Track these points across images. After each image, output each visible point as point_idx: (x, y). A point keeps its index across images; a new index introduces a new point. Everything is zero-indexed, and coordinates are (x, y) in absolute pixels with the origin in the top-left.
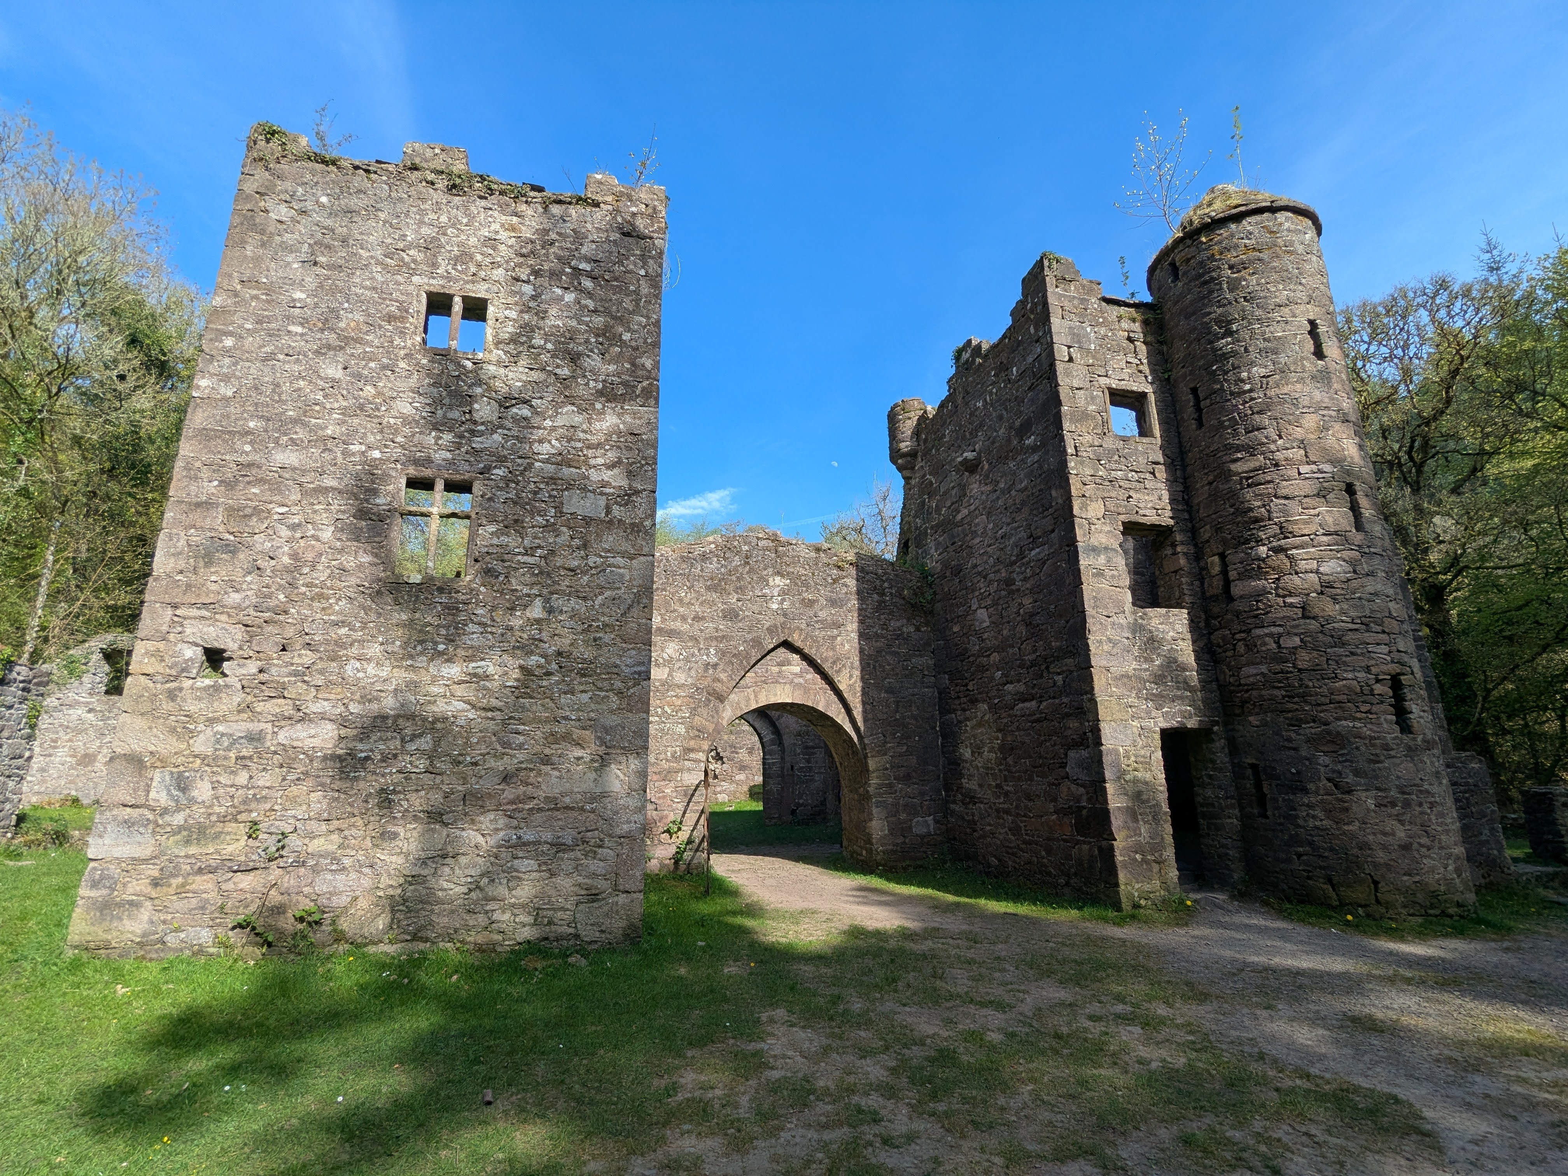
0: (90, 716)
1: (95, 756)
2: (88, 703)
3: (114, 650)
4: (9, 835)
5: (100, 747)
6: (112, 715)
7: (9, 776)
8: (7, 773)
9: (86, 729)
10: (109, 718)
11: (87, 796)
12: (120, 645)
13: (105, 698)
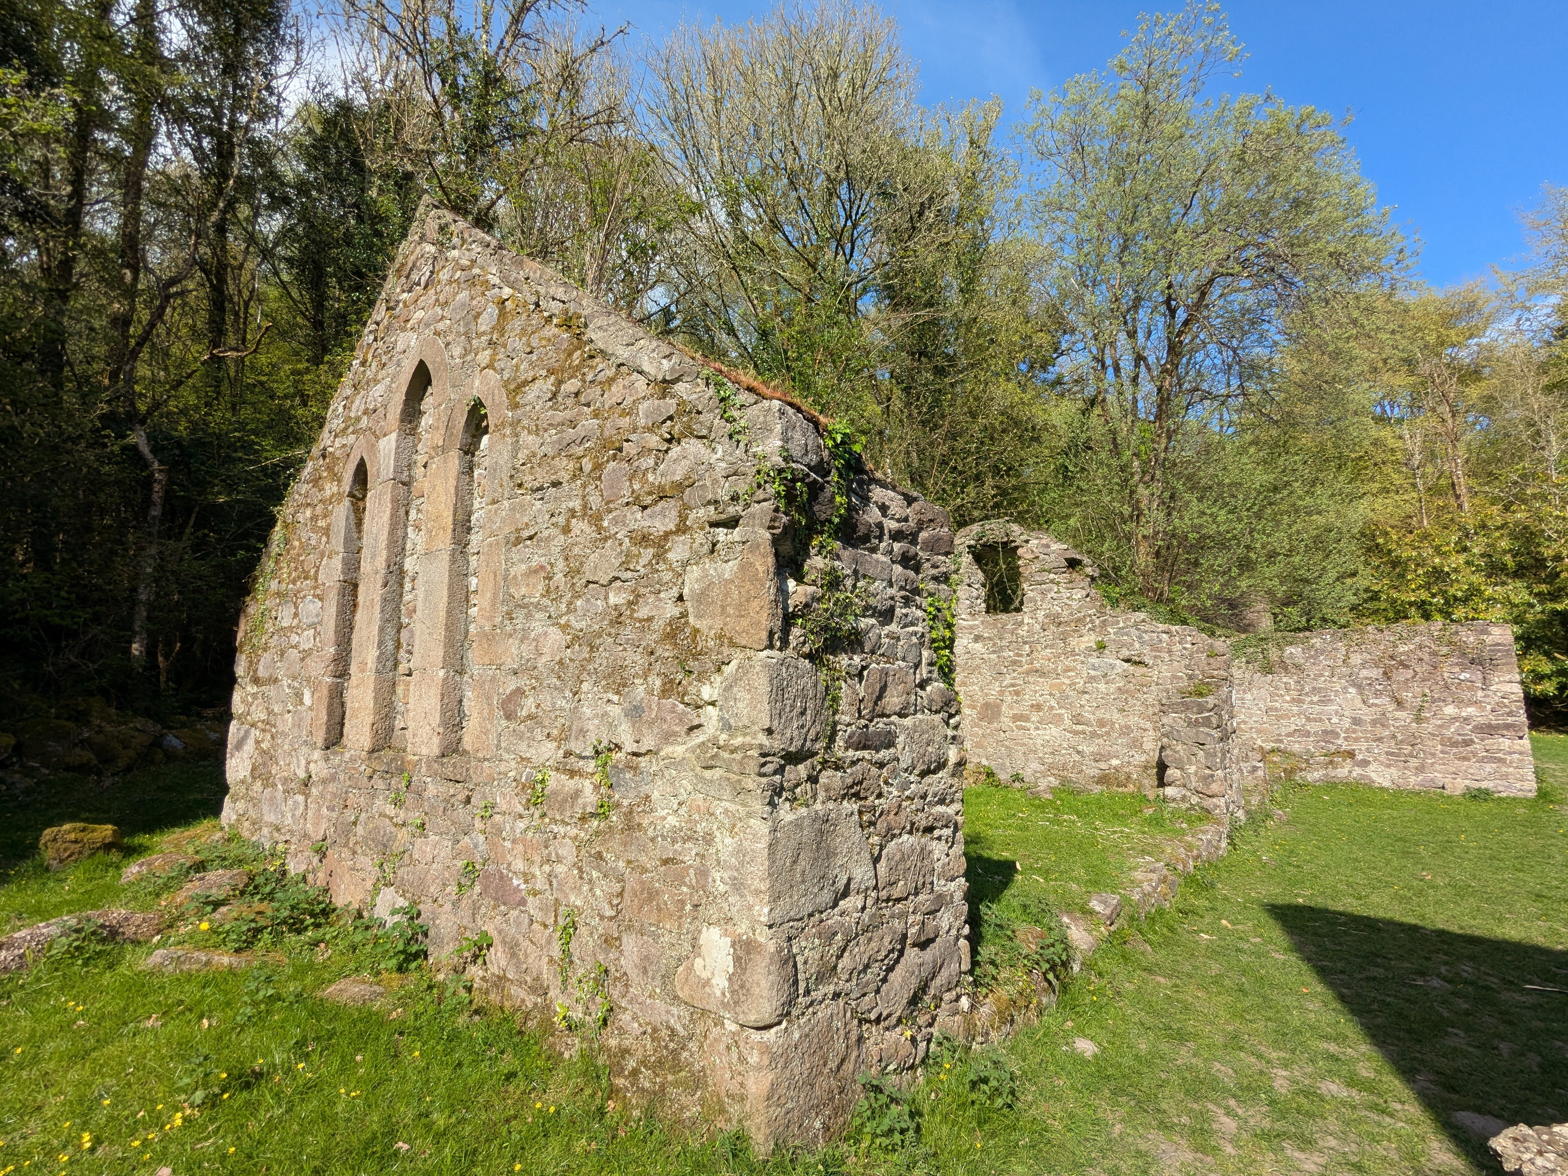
0: (978, 646)
1: (998, 707)
2: (971, 627)
3: (982, 545)
4: (965, 1002)
5: (1001, 693)
6: (1004, 643)
7: (929, 829)
8: (922, 821)
9: (978, 667)
10: (1001, 649)
11: (1003, 767)
12: (990, 538)
13: (990, 618)
